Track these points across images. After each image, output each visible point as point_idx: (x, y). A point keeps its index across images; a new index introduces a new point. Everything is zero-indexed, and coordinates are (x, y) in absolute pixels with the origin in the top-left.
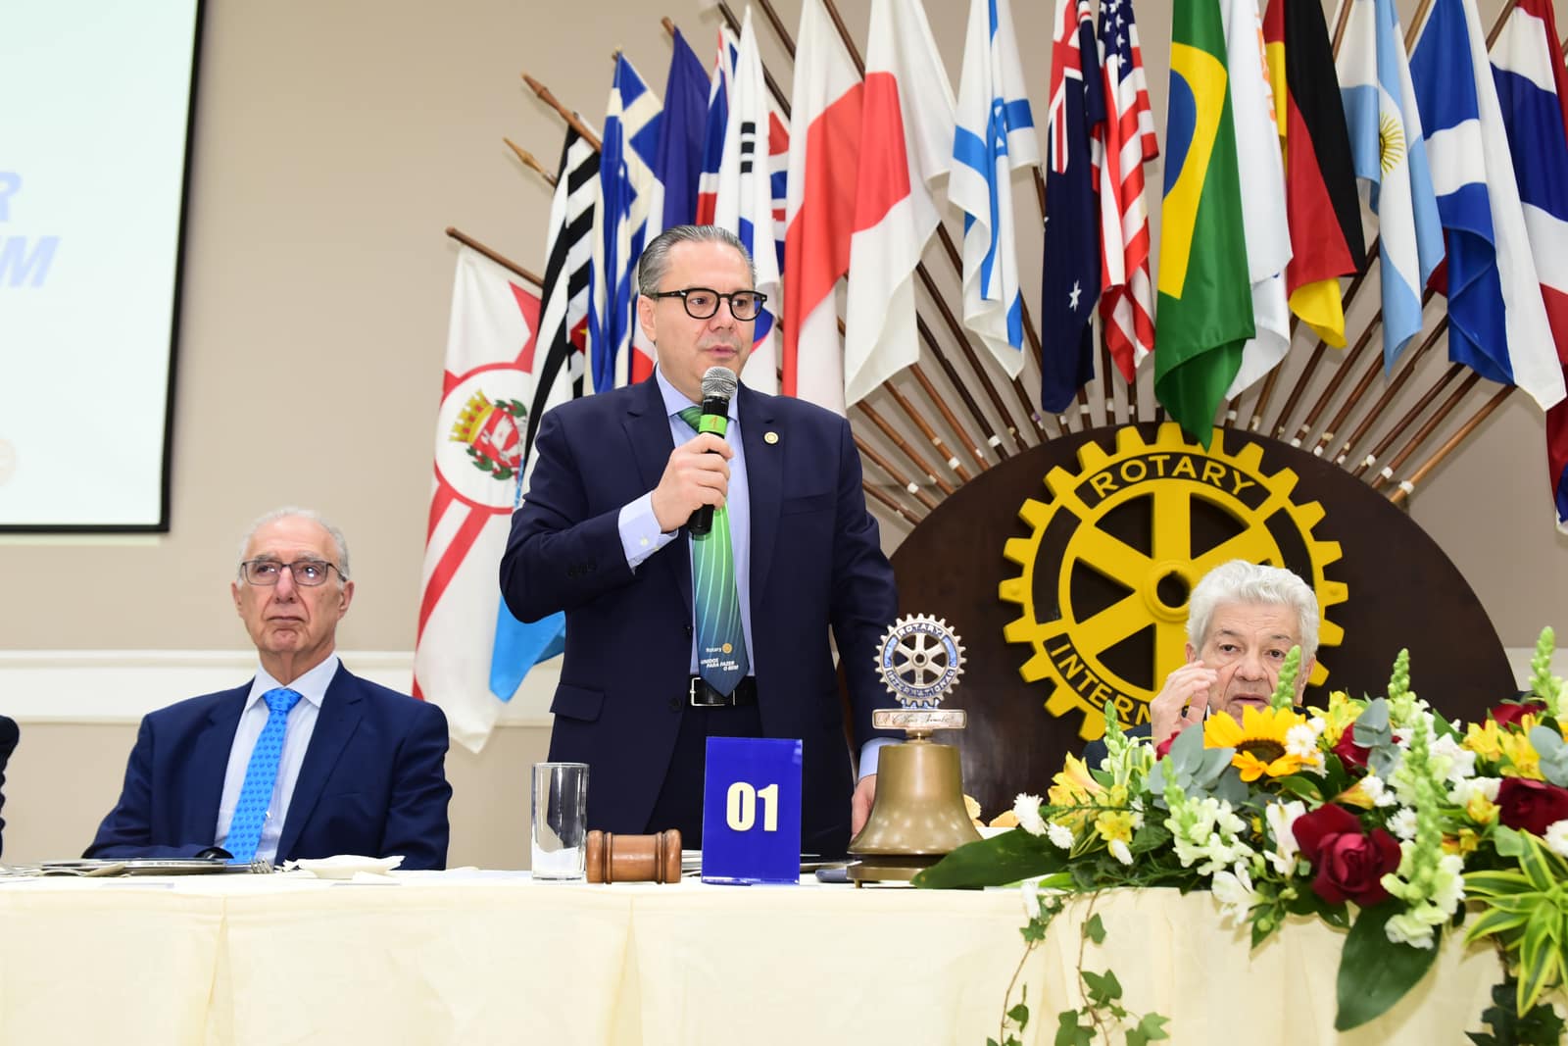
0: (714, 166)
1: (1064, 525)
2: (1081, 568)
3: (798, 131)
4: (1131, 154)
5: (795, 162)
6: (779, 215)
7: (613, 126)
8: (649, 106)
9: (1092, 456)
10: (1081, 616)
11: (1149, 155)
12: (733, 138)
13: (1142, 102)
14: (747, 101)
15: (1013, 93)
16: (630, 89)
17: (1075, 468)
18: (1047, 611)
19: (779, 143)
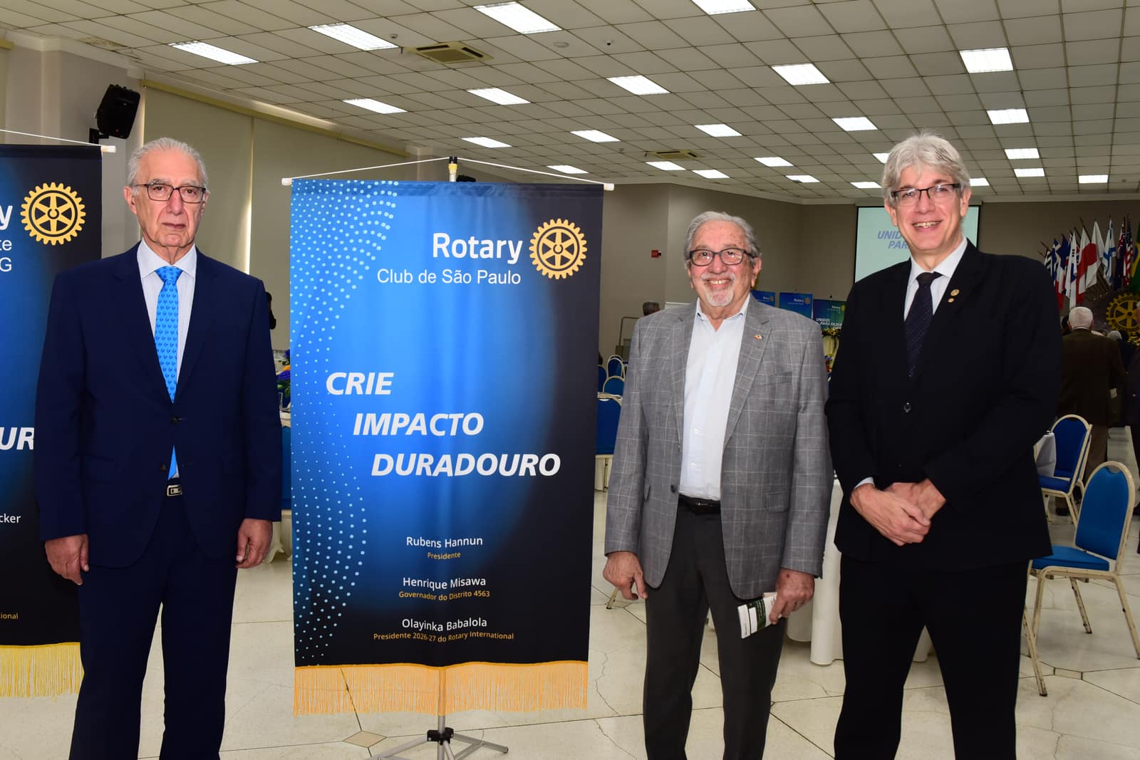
0: (1068, 255)
1: (1115, 305)
2: (1117, 311)
3: (1081, 250)
4: (1129, 258)
5: (1080, 254)
6: (1077, 262)
7: (1054, 249)
8: (1059, 246)
9: (1120, 297)
10: (1117, 316)
11: (1132, 255)
12: (1071, 252)
13: (1131, 249)
14: (1074, 246)
15: (1113, 246)
16: (1056, 245)
17: (1117, 298)
18: (1112, 316)
19: (1078, 251)
